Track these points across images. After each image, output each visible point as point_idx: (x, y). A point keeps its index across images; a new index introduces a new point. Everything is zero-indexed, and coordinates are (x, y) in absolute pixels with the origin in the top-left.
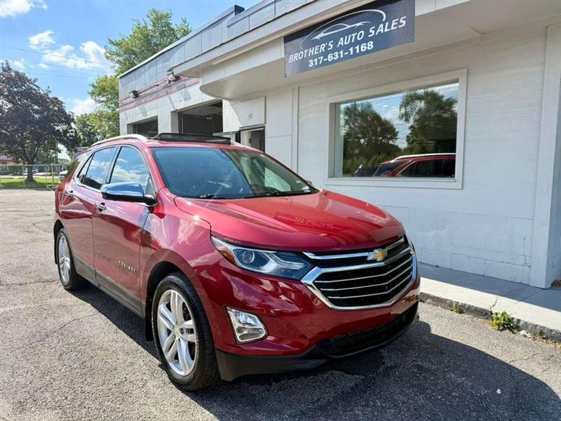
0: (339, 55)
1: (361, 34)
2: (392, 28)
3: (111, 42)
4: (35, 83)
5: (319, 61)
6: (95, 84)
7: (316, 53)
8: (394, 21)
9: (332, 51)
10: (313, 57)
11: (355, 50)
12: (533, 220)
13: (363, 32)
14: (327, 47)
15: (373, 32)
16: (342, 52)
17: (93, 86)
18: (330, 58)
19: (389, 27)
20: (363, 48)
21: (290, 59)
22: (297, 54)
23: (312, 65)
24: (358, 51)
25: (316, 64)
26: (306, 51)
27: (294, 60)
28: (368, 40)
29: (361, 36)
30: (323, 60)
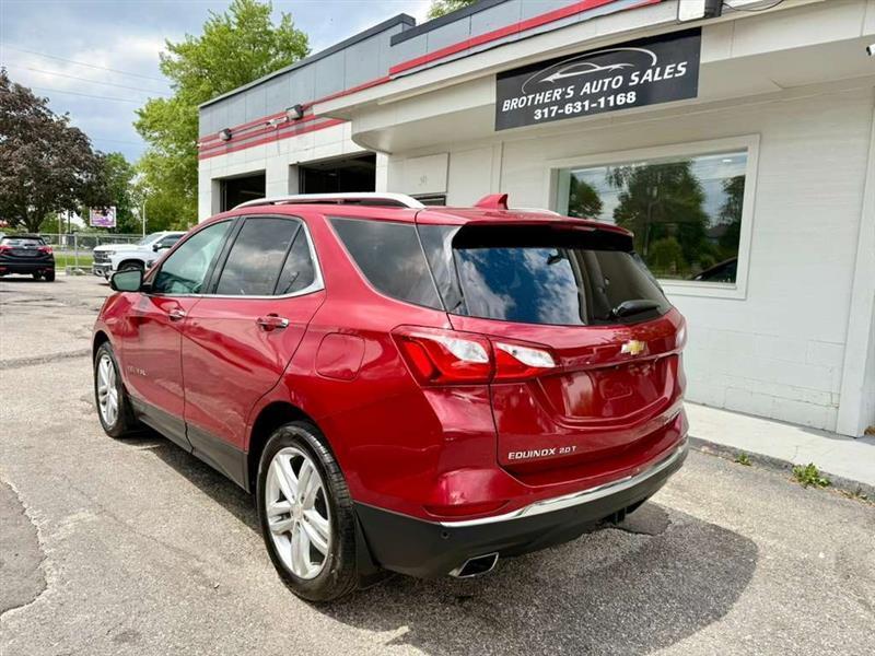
0: (583, 106)
1: (618, 80)
2: (666, 76)
3: (171, 48)
4: (46, 105)
5: (550, 112)
6: (145, 111)
7: (546, 101)
8: (668, 67)
9: (572, 100)
10: (542, 106)
11: (607, 102)
12: (845, 344)
13: (621, 78)
14: (565, 93)
15: (637, 79)
16: (587, 103)
17: (141, 114)
18: (568, 109)
19: (661, 74)
20: (621, 100)
21: (505, 106)
22: (517, 100)
23: (540, 116)
24: (612, 104)
25: (546, 116)
26: (531, 97)
27: (511, 108)
28: (628, 91)
29: (617, 83)
30: (557, 112)
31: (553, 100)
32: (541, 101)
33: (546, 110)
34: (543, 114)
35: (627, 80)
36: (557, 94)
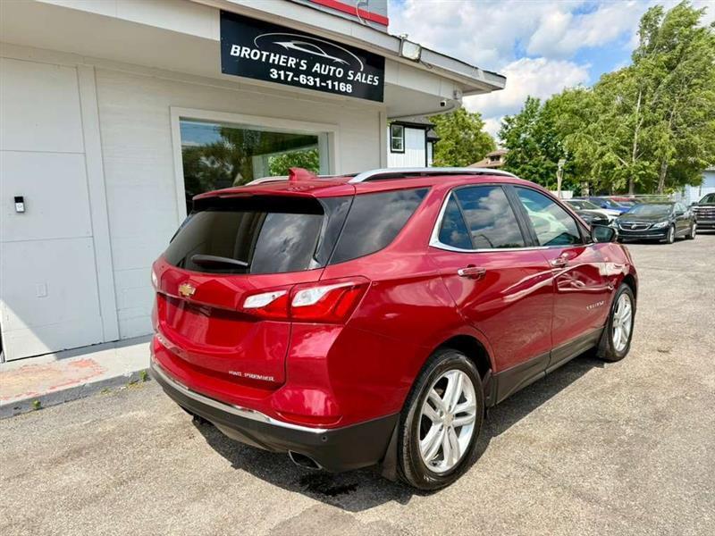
2: (368, 82)
5: (286, 76)
7: (281, 64)
8: (369, 76)
9: (306, 73)
13: (342, 71)
15: (352, 76)
20: (342, 87)
21: (233, 49)
22: (249, 50)
23: (276, 76)
24: (337, 88)
25: (282, 78)
26: (265, 53)
27: (242, 56)
28: (347, 82)
29: (339, 74)
30: (292, 78)
31: (289, 65)
32: (276, 62)
33: (282, 73)
34: (279, 75)
35: (346, 74)
36: (292, 62)
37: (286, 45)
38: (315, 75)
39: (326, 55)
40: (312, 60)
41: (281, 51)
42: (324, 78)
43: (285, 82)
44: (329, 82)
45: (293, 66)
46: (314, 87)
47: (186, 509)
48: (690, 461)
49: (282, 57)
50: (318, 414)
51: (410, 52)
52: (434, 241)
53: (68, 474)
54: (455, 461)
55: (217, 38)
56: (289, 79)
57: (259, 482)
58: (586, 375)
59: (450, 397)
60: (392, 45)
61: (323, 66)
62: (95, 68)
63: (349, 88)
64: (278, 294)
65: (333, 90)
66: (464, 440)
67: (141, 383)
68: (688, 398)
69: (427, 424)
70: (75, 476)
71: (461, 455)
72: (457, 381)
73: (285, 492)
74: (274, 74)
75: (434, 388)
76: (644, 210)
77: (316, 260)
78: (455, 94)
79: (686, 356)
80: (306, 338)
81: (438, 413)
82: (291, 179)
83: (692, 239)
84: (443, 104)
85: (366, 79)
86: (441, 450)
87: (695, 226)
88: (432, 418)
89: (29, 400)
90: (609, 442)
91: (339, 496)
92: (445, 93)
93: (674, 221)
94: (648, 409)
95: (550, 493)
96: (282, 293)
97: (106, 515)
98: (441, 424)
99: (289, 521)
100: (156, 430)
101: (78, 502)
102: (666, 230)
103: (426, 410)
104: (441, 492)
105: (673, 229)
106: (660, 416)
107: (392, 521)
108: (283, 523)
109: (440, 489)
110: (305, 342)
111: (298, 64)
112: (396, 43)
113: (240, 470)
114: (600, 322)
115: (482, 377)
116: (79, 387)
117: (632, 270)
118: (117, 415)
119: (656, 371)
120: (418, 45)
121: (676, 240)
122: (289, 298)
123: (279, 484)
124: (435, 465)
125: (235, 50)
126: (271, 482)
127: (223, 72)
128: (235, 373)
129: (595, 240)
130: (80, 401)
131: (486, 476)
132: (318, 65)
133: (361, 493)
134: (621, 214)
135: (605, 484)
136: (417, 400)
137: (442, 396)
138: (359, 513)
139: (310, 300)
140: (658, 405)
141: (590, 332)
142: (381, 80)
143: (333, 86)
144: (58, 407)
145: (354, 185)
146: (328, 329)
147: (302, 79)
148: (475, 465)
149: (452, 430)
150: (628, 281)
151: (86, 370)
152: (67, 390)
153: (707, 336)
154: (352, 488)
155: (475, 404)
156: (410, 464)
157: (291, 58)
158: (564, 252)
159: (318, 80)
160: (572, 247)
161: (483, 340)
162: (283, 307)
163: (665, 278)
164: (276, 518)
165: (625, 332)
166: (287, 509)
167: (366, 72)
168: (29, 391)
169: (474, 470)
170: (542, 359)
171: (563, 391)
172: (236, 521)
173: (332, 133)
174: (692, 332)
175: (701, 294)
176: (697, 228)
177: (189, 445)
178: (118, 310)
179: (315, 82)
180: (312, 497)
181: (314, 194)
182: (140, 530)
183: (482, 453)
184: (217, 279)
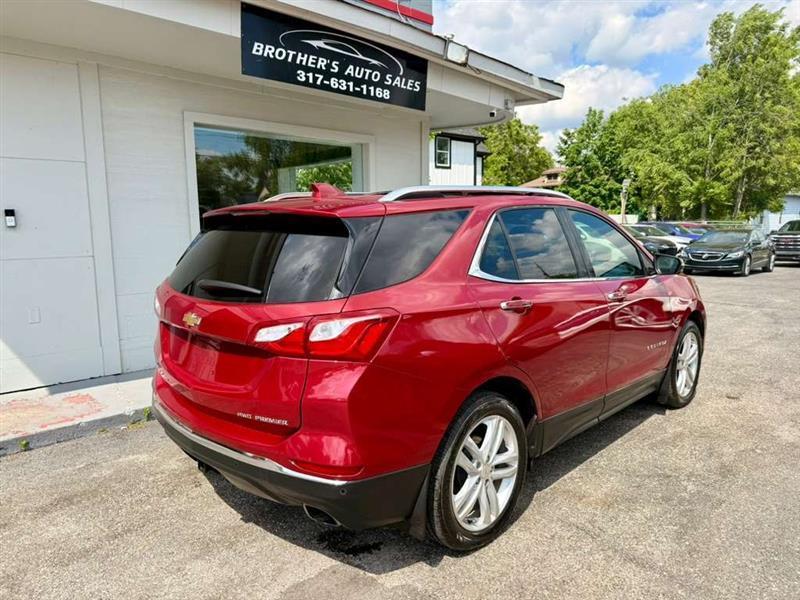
1: (376, 75)
2: (408, 87)
5: (315, 79)
7: (310, 65)
8: (410, 81)
9: (338, 76)
13: (379, 74)
18: (334, 84)
20: (379, 93)
21: (255, 48)
22: (273, 48)
23: (304, 79)
24: (372, 94)
25: (311, 81)
26: (292, 53)
27: (265, 55)
28: (384, 87)
29: (376, 77)
30: (322, 81)
31: (318, 67)
32: (304, 63)
33: (310, 75)
34: (307, 78)
35: (383, 78)
36: (322, 63)
37: (316, 43)
38: (348, 78)
39: (360, 56)
40: (345, 62)
41: (311, 50)
42: (358, 82)
43: (314, 85)
44: (364, 87)
45: (324, 68)
46: (347, 92)
47: (187, 567)
48: (759, 523)
49: (311, 57)
50: (337, 464)
51: (456, 55)
52: (475, 270)
53: (56, 525)
54: (493, 518)
55: (237, 33)
56: (319, 82)
57: (271, 537)
58: (645, 423)
59: (489, 446)
60: (435, 47)
61: (358, 68)
62: (98, 65)
63: (387, 94)
64: (294, 327)
65: (368, 96)
66: (504, 495)
67: (144, 423)
68: (759, 451)
69: (462, 475)
70: (65, 527)
71: (500, 512)
72: (497, 428)
73: (300, 550)
74: (302, 76)
75: (472, 436)
76: (717, 237)
77: (339, 290)
78: (506, 104)
79: (759, 403)
80: (327, 377)
81: (475, 465)
82: (314, 195)
83: (770, 271)
84: (492, 114)
85: (406, 84)
86: (477, 506)
87: (773, 257)
88: (467, 470)
89: (17, 440)
90: (667, 499)
91: (361, 555)
92: (496, 102)
93: (750, 251)
94: (714, 463)
95: (599, 556)
96: (299, 325)
97: (97, 573)
98: (477, 477)
99: (303, 583)
100: (159, 476)
101: (64, 557)
102: (741, 261)
103: (461, 460)
104: (476, 554)
105: (748, 260)
106: (726, 471)
107: (420, 586)
108: (297, 586)
109: (476, 550)
110: (325, 381)
111: (329, 66)
112: (441, 44)
113: (251, 524)
114: (662, 364)
115: (526, 424)
116: (73, 426)
117: (700, 306)
118: (115, 459)
119: (724, 420)
120: (465, 47)
121: (752, 272)
122: (306, 332)
123: (294, 541)
124: (470, 522)
125: (258, 49)
126: (285, 538)
127: (243, 73)
128: (244, 416)
129: (659, 271)
130: (74, 442)
131: (528, 536)
132: (351, 67)
133: (386, 553)
134: (691, 242)
135: (661, 547)
136: (450, 449)
137: (479, 445)
138: (383, 575)
139: (330, 335)
140: (725, 459)
141: (651, 374)
142: (423, 86)
143: (368, 91)
144: (49, 448)
145: (383, 204)
146: (351, 368)
147: (334, 82)
148: (516, 523)
149: (491, 483)
150: (696, 318)
151: (81, 407)
152: (59, 429)
153: (782, 381)
154: (377, 547)
155: (517, 454)
156: (441, 521)
157: (321, 59)
158: (623, 284)
159: (351, 84)
160: (632, 278)
161: (528, 383)
162: (299, 341)
163: (738, 315)
164: (289, 580)
165: (690, 375)
166: (301, 570)
167: (406, 76)
168: (16, 430)
169: (515, 529)
170: (595, 404)
171: (619, 441)
172: (243, 581)
173: (367, 145)
174: (766, 377)
175: (777, 334)
176: (776, 260)
177: (194, 495)
178: (120, 340)
179: (348, 86)
180: (330, 557)
181: (338, 214)
182: (134, 591)
183: (525, 509)
184: (229, 308)
